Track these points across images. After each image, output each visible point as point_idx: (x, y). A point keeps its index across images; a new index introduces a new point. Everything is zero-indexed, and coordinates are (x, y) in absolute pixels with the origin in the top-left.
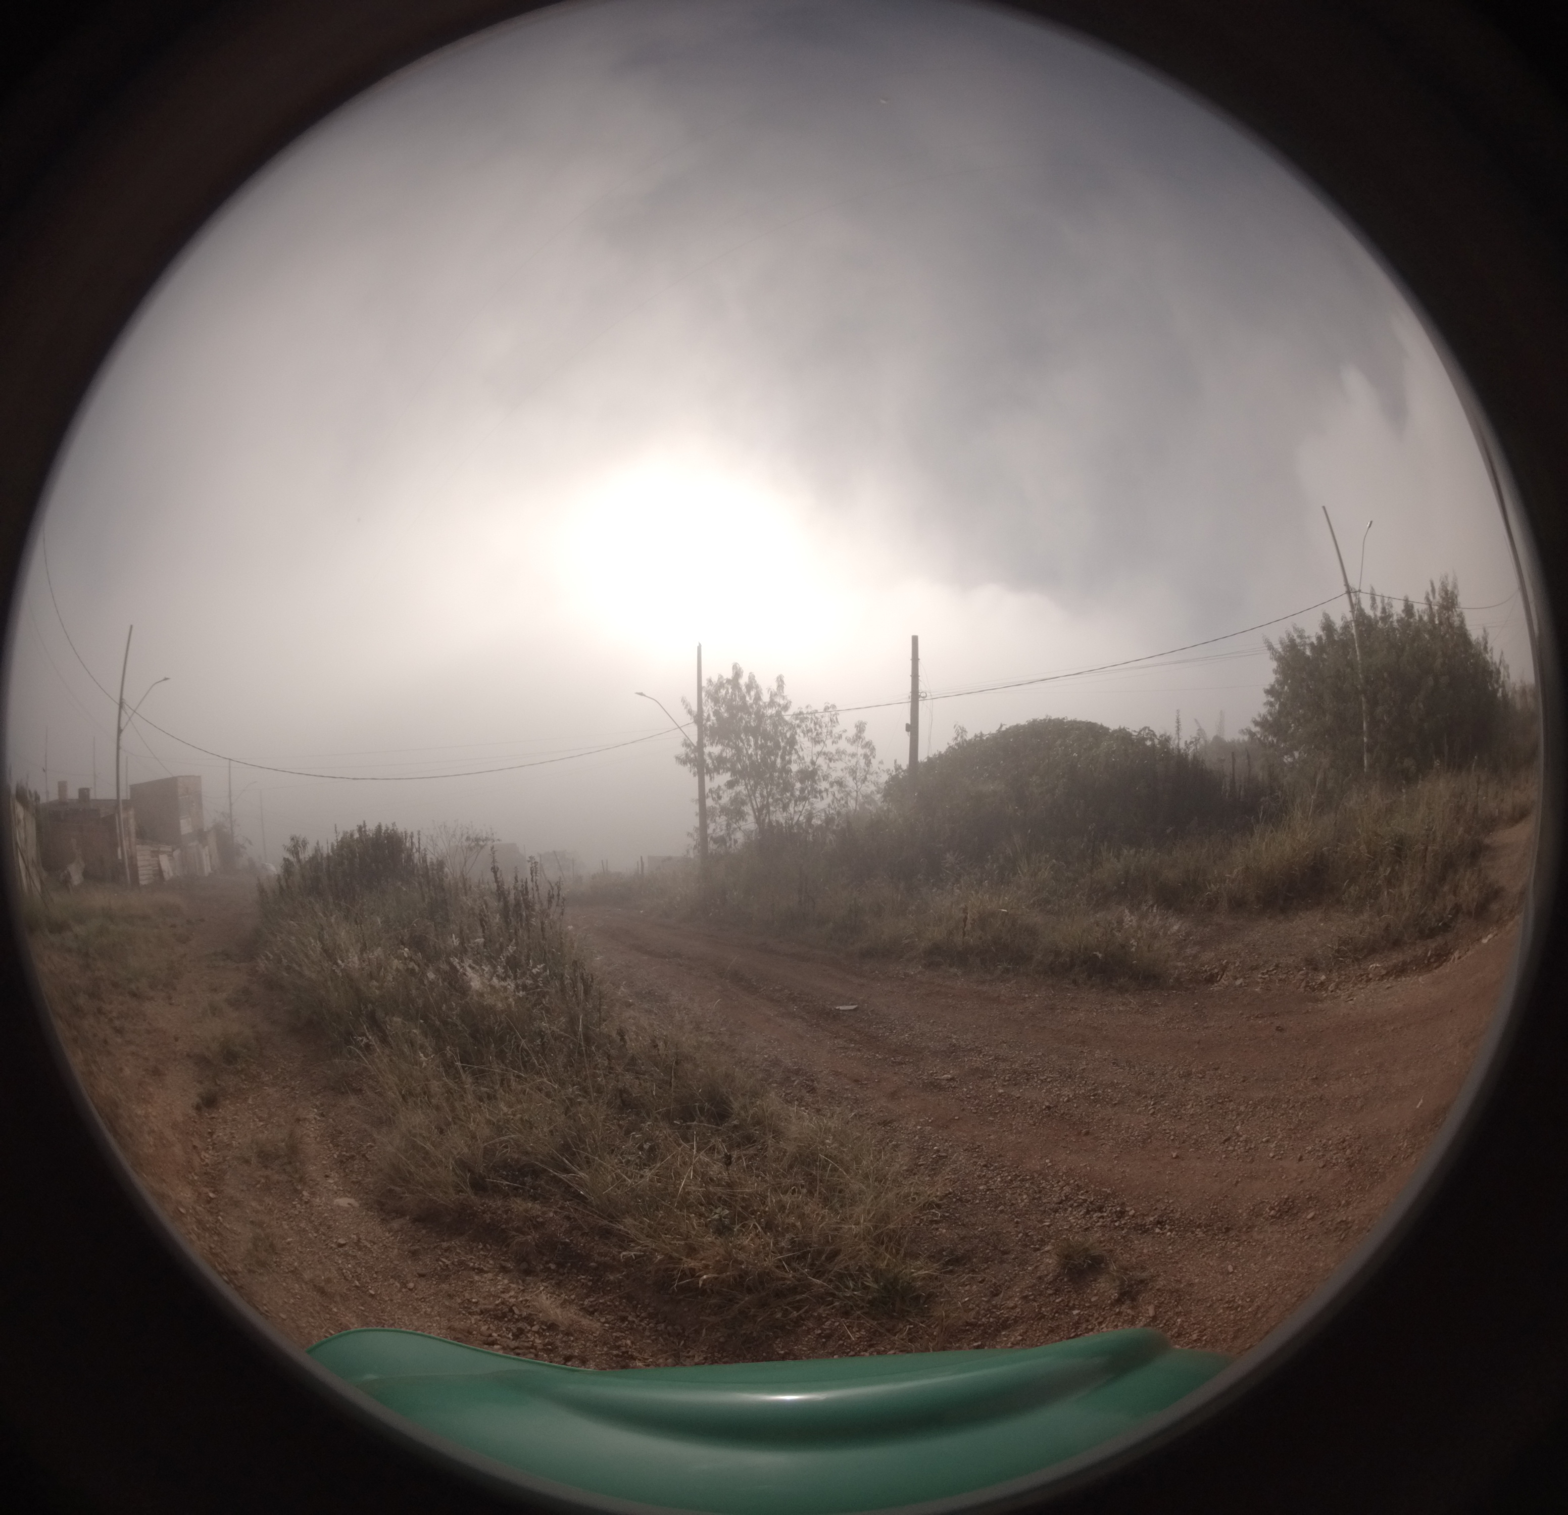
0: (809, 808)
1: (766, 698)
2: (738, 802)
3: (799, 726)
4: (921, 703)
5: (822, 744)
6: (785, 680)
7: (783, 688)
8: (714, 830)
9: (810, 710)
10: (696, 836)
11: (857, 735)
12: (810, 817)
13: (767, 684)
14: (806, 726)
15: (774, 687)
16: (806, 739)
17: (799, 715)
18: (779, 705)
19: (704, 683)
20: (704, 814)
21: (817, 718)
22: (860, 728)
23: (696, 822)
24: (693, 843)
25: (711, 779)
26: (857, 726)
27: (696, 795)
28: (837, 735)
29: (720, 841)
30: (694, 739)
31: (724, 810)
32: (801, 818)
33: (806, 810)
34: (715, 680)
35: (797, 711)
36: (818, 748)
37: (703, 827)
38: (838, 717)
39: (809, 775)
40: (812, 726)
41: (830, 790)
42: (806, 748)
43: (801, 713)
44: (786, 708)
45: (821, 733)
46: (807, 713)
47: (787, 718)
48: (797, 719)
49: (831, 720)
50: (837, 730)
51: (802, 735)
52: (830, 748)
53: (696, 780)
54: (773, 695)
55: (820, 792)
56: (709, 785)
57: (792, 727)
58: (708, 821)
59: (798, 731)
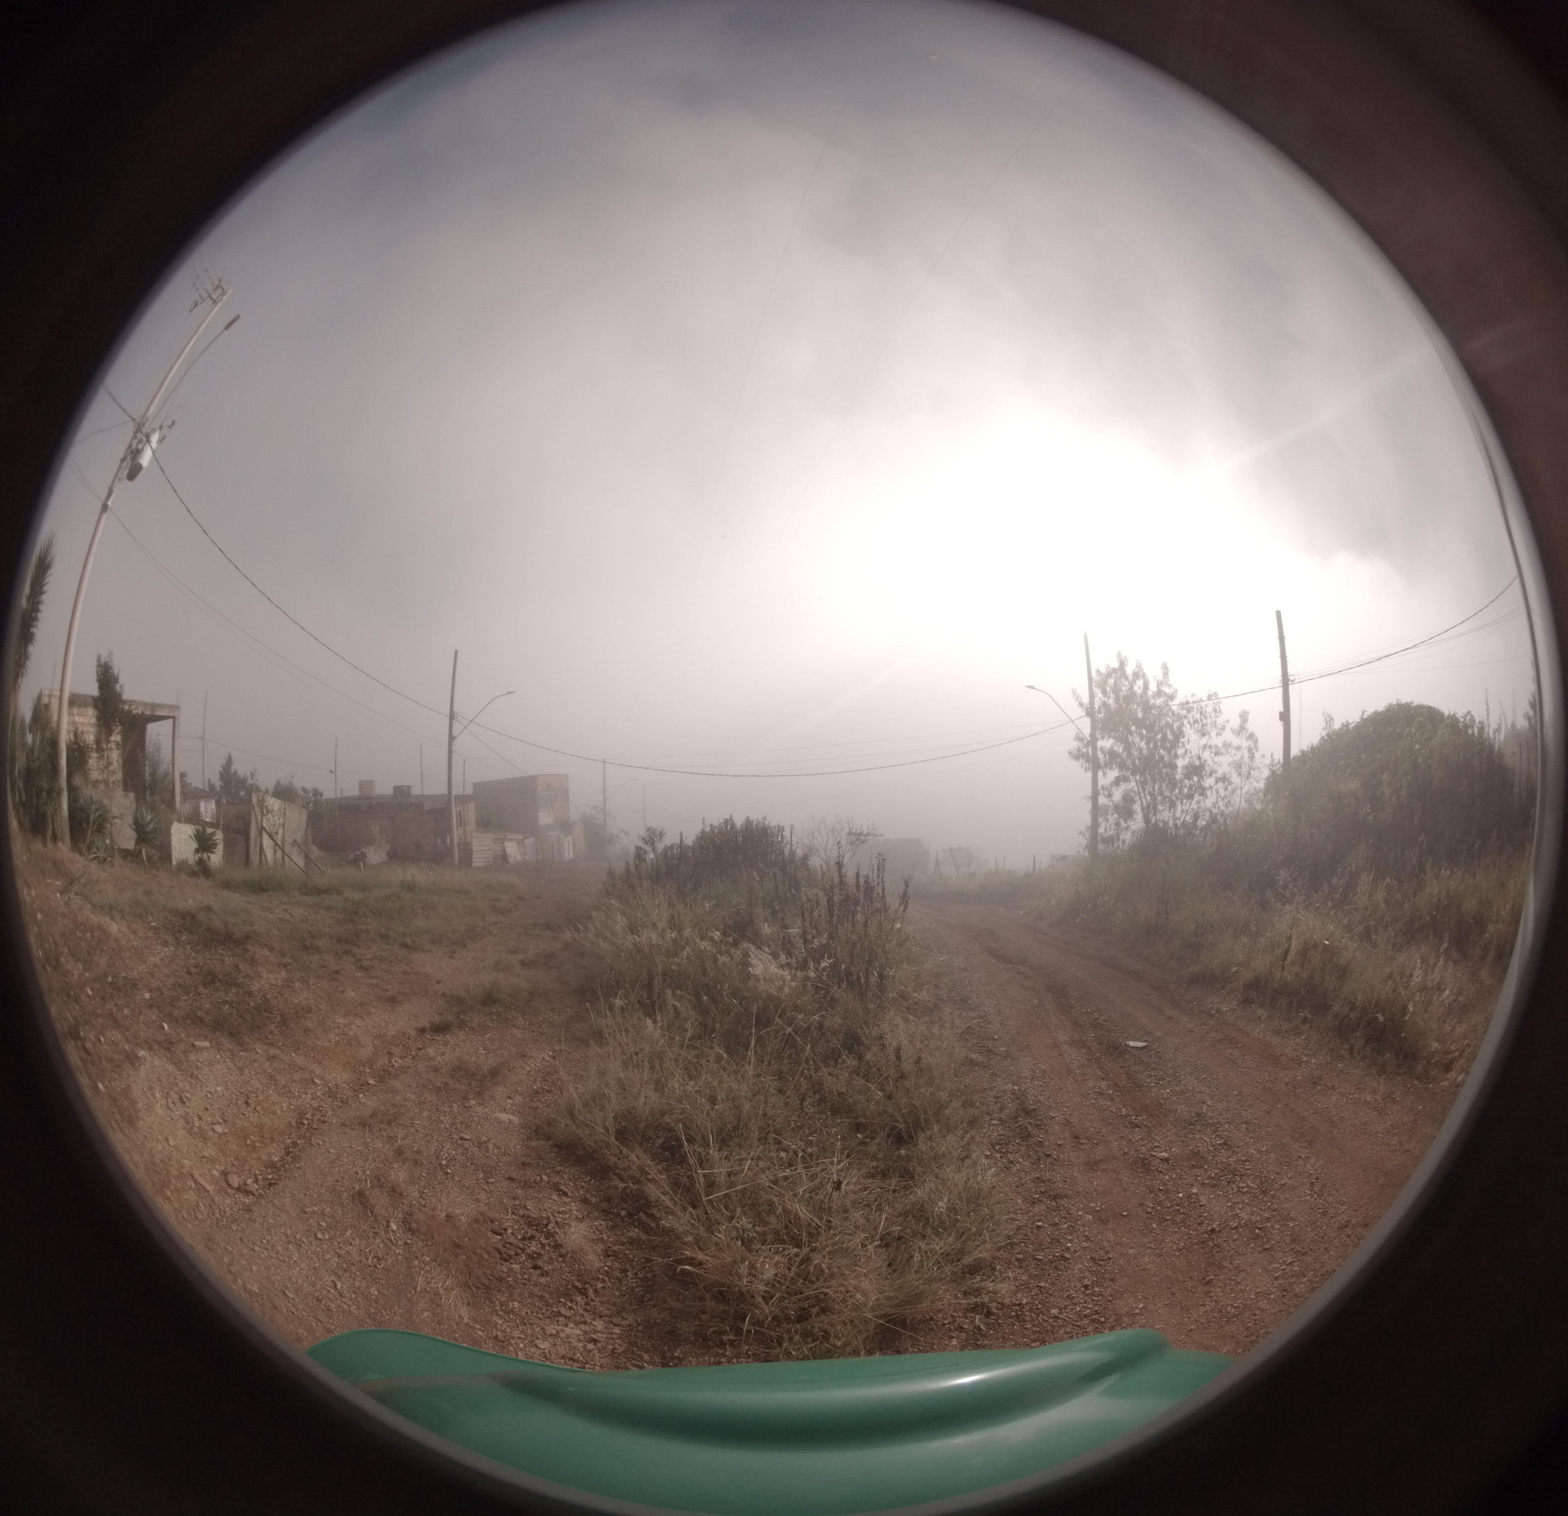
0: (1195, 807)
1: (1153, 687)
2: (1128, 799)
3: (1186, 717)
4: (1291, 687)
5: (1207, 737)
6: (1169, 667)
7: (1167, 675)
8: (1106, 829)
9: (1195, 699)
10: (1088, 835)
11: (1240, 726)
13: (1153, 674)
14: (1193, 716)
15: (1161, 675)
16: (1192, 731)
17: (1185, 705)
18: (1166, 694)
19: (1094, 673)
20: (1096, 810)
21: (1201, 708)
22: (1244, 717)
23: (1089, 820)
24: (1086, 843)
25: (1105, 774)
26: (1241, 716)
27: (1089, 793)
28: (1220, 726)
29: (1109, 840)
30: (1087, 733)
31: (1117, 808)
32: (1188, 818)
33: (1193, 809)
34: (1103, 670)
35: (1184, 700)
36: (1204, 741)
37: (1095, 825)
38: (1221, 705)
39: (1196, 770)
40: (1198, 716)
41: (1216, 787)
42: (1192, 741)
43: (1188, 702)
44: (1172, 697)
45: (1206, 724)
46: (1194, 702)
47: (1174, 708)
48: (1183, 709)
49: (1215, 710)
50: (1220, 721)
51: (1188, 726)
52: (1217, 741)
53: (1089, 774)
54: (1160, 684)
55: (1206, 789)
56: (1101, 781)
57: (1179, 718)
58: (1100, 820)
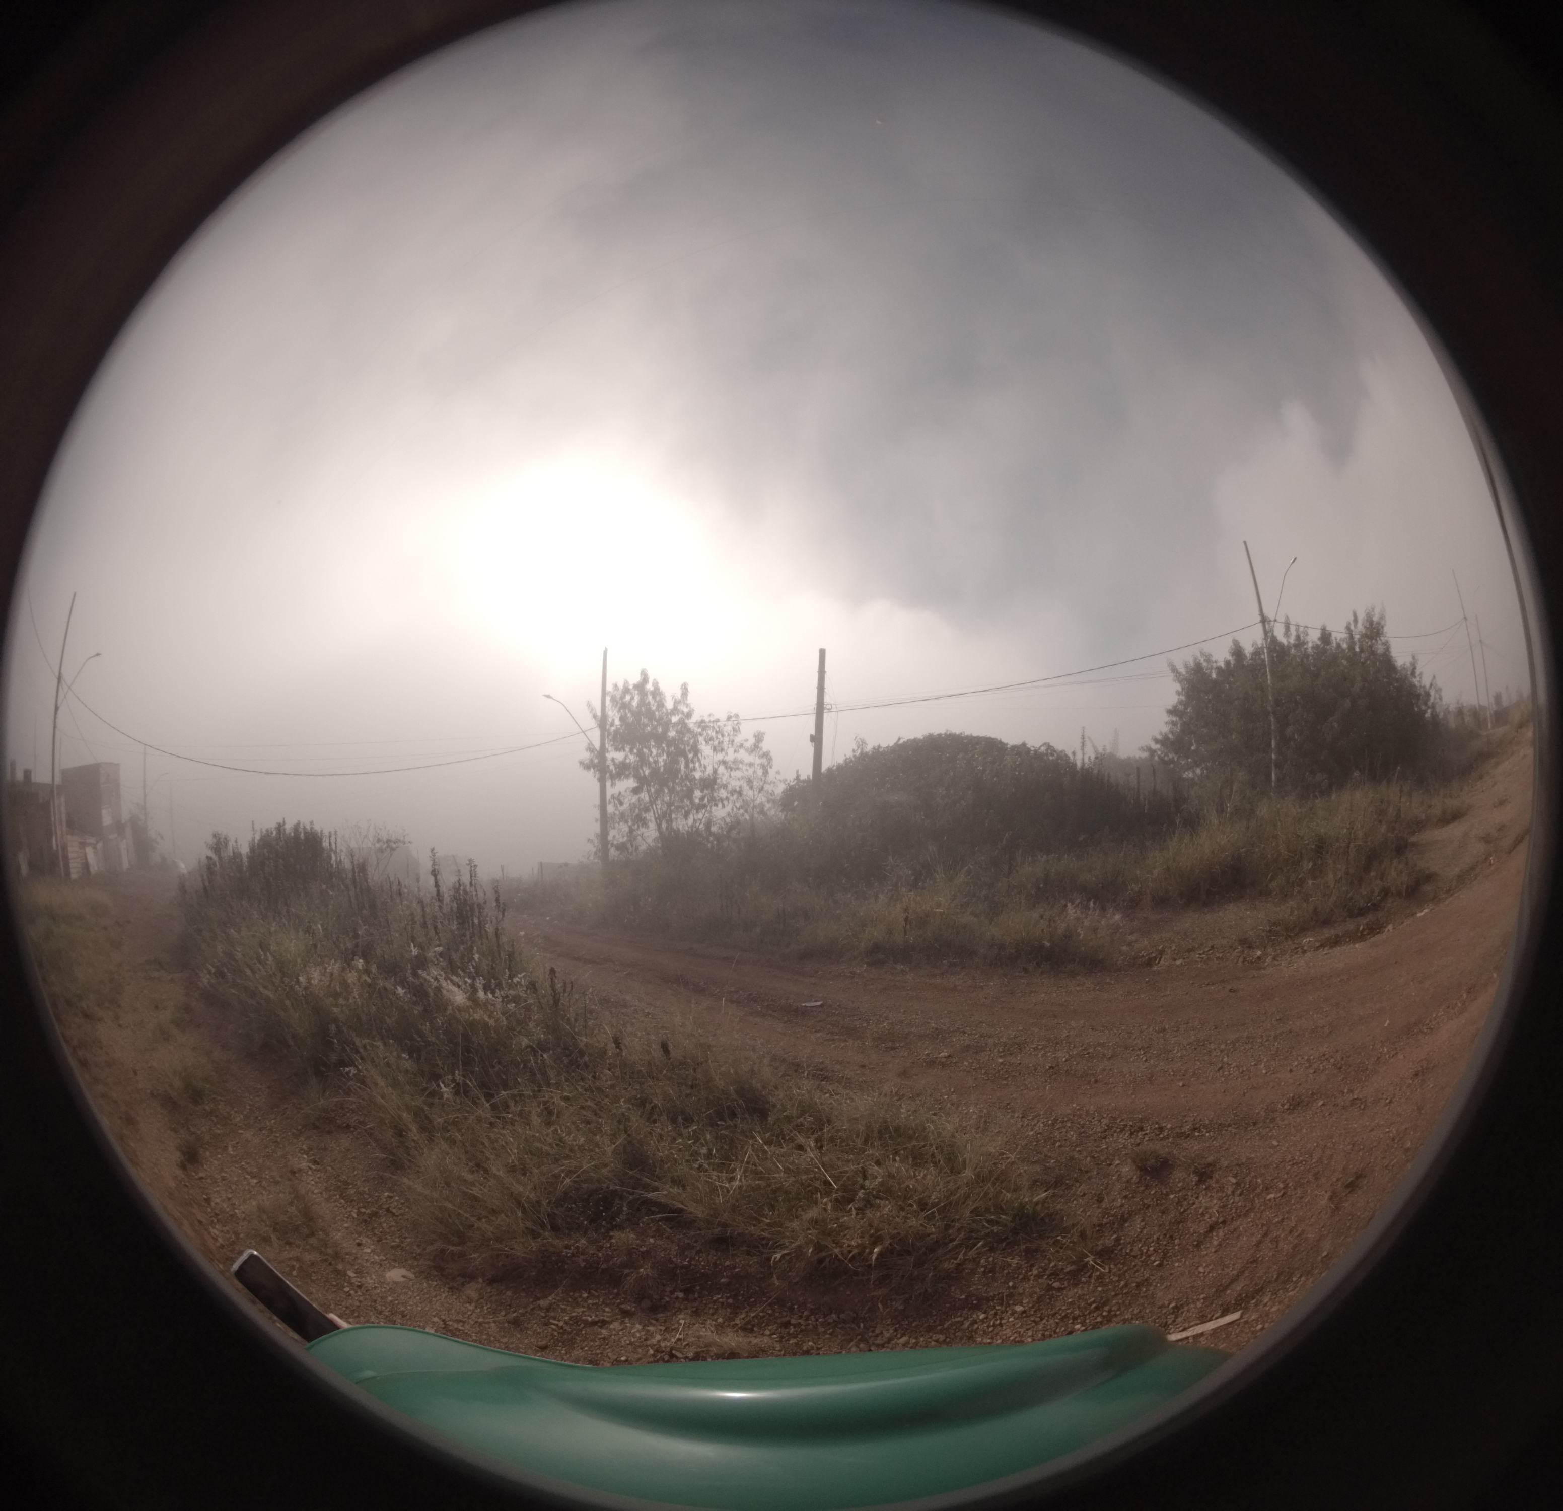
0: (709, 816)
1: (669, 705)
2: (640, 808)
3: (701, 734)
4: (825, 715)
5: (724, 753)
6: (689, 688)
7: (687, 695)
8: (614, 836)
9: (712, 719)
10: (596, 842)
11: (755, 745)
12: (709, 824)
13: (670, 692)
14: (708, 734)
15: (678, 695)
16: (709, 747)
17: (702, 723)
18: (683, 713)
19: (609, 688)
20: (605, 820)
21: (719, 727)
22: (759, 738)
23: (597, 828)
24: (595, 849)
25: (613, 784)
26: (755, 736)
27: (597, 801)
28: (738, 744)
29: (621, 847)
30: (597, 745)
31: (623, 817)
32: (701, 826)
33: (706, 818)
34: (621, 686)
35: (699, 719)
36: (720, 756)
37: (604, 833)
38: (741, 727)
39: (710, 783)
40: (714, 734)
41: (731, 798)
42: (708, 758)
43: (703, 721)
44: (689, 715)
45: (722, 742)
46: (710, 722)
47: (691, 726)
48: (699, 727)
49: (734, 730)
50: (738, 739)
51: (704, 743)
52: (730, 756)
53: (597, 785)
54: (677, 703)
55: (722, 800)
56: (610, 791)
57: (695, 736)
58: (609, 828)
59: (700, 739)
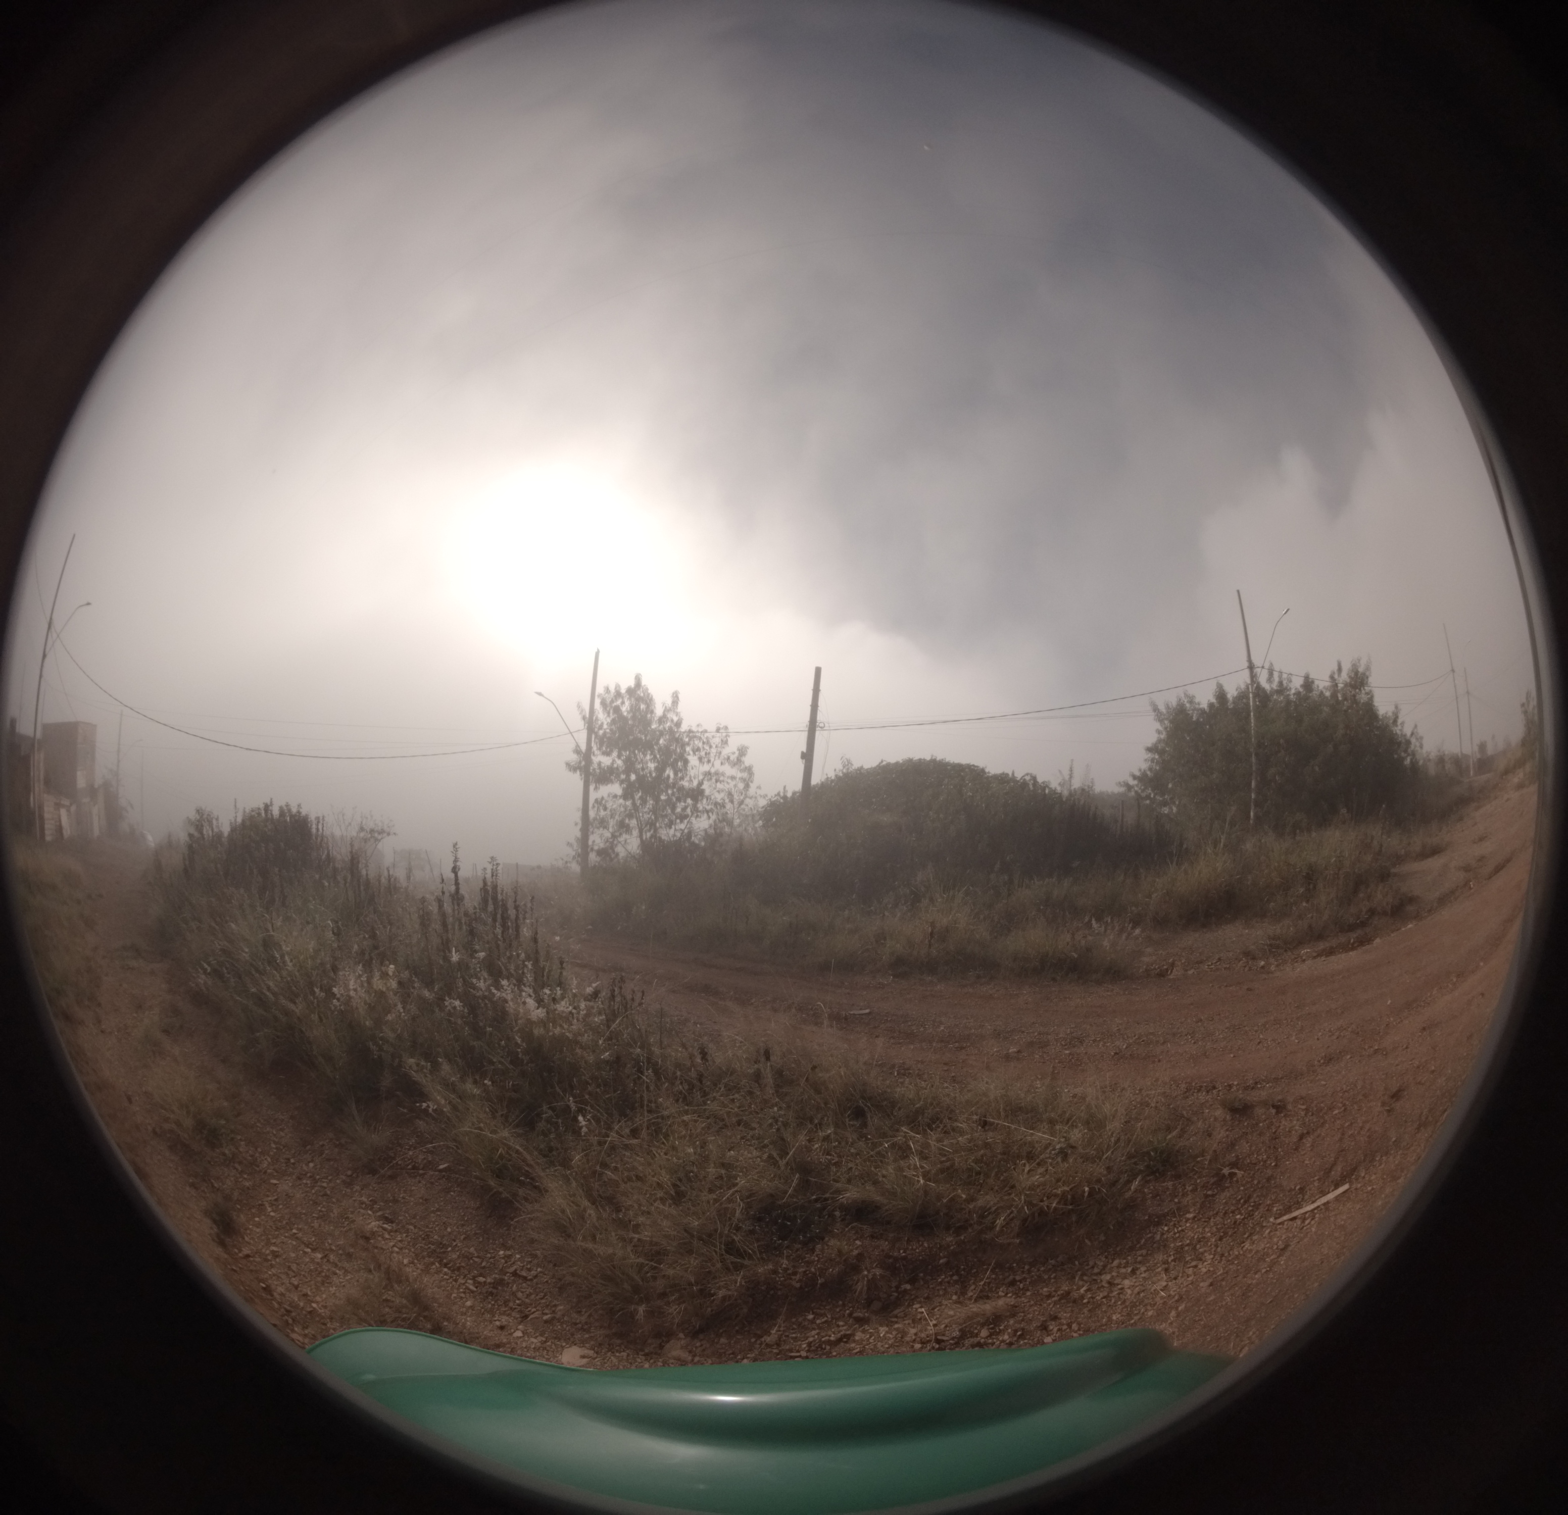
0: (689, 827)
1: (658, 713)
3: (688, 744)
4: (817, 732)
5: (710, 765)
6: (680, 696)
7: (677, 703)
8: (594, 842)
9: (700, 730)
11: (739, 758)
12: (690, 836)
14: (695, 744)
15: (669, 702)
16: (696, 758)
18: (672, 721)
19: (599, 690)
25: (596, 789)
28: (726, 757)
29: (603, 853)
30: (583, 747)
32: (682, 836)
33: (687, 829)
34: (611, 688)
35: (688, 729)
36: (707, 768)
38: (728, 739)
40: (701, 744)
42: (696, 767)
43: (691, 731)
44: (679, 724)
45: (709, 753)
46: (698, 732)
47: (680, 735)
48: (687, 736)
49: (722, 741)
52: (715, 768)
54: (666, 710)
55: (704, 811)
57: (683, 744)
59: (688, 749)
